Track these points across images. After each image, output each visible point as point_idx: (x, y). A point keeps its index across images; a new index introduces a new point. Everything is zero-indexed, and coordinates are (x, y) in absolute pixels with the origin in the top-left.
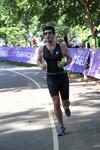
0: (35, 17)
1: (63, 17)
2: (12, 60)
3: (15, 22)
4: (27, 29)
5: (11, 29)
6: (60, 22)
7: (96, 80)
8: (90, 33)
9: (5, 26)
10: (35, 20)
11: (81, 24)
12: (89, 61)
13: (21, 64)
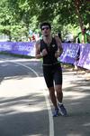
0: (35, 17)
1: (58, 17)
2: (15, 53)
3: (18, 21)
4: (28, 26)
5: (14, 27)
6: (55, 21)
7: (85, 70)
8: (80, 30)
9: (9, 24)
10: (35, 19)
11: (73, 23)
12: (79, 54)
13: (22, 57)
